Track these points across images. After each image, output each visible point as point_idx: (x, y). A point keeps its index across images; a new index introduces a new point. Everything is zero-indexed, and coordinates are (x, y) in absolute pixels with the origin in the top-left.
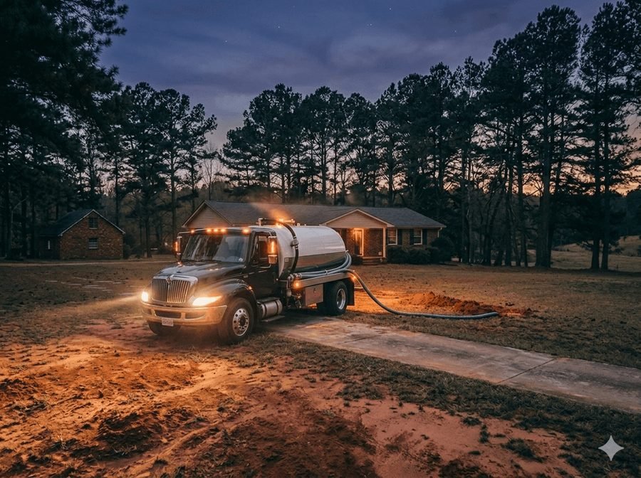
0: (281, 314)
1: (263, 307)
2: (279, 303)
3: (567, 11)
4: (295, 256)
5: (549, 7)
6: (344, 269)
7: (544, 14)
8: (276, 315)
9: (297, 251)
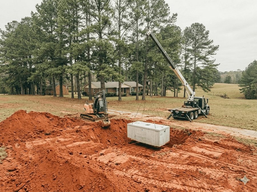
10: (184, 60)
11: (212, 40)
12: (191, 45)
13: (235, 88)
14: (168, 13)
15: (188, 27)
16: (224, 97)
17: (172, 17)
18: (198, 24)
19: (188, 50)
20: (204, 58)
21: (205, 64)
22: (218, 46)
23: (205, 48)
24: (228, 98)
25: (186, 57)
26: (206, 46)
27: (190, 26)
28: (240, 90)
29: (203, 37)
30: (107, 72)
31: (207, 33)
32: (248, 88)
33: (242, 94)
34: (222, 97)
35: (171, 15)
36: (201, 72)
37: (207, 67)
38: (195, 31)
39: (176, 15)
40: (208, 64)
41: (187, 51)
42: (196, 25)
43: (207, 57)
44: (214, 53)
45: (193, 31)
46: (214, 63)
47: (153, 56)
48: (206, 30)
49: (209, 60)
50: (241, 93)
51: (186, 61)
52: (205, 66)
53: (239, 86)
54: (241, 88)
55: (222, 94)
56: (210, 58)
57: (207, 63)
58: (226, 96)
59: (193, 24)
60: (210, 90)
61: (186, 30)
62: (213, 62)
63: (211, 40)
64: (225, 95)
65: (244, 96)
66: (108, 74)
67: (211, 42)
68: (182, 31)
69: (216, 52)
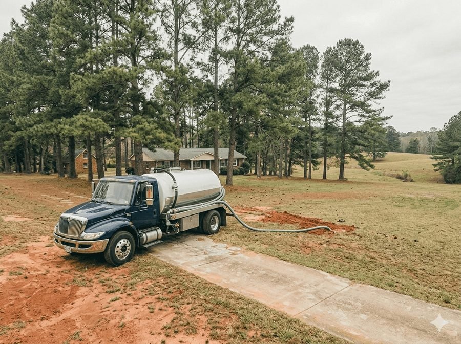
0: (161, 239)
1: (144, 235)
2: (160, 231)
3: (313, 48)
4: (175, 195)
5: (306, 45)
6: (219, 201)
7: (303, 48)
8: (157, 240)
9: (176, 192)
10: (324, 109)
11: (378, 72)
12: (337, 81)
13: (425, 162)
14: (277, 17)
15: (332, 47)
16: (404, 178)
17: (283, 24)
18: (350, 40)
19: (332, 90)
20: (362, 105)
21: (363, 116)
22: (389, 82)
23: (364, 86)
24: (412, 181)
25: (328, 103)
26: (365, 83)
27: (336, 45)
28: (435, 165)
29: (360, 65)
30: (142, 132)
31: (368, 58)
32: (449, 161)
33: (438, 173)
34: (399, 178)
35: (282, 21)
36: (355, 131)
37: (367, 123)
38: (344, 54)
39: (292, 20)
40: (369, 117)
41: (329, 91)
42: (347, 43)
43: (366, 103)
44: (380, 96)
45: (342, 54)
46: (382, 115)
47: (243, 100)
48: (365, 53)
49: (372, 109)
50: (436, 171)
51: (327, 110)
52: (364, 119)
53: (431, 158)
54: (436, 163)
55: (401, 173)
56: (373, 104)
57: (367, 115)
58: (408, 178)
59: (340, 42)
60: (372, 167)
61: (328, 52)
62: (379, 113)
63: (376, 72)
64: (406, 175)
65: (441, 177)
66: (144, 134)
67: (376, 74)
68: (319, 55)
69: (384, 93)
